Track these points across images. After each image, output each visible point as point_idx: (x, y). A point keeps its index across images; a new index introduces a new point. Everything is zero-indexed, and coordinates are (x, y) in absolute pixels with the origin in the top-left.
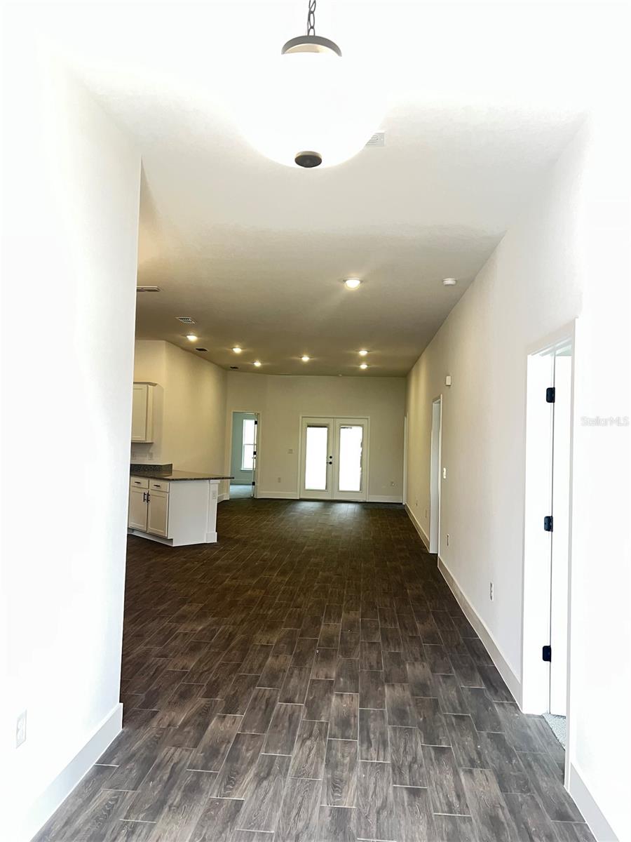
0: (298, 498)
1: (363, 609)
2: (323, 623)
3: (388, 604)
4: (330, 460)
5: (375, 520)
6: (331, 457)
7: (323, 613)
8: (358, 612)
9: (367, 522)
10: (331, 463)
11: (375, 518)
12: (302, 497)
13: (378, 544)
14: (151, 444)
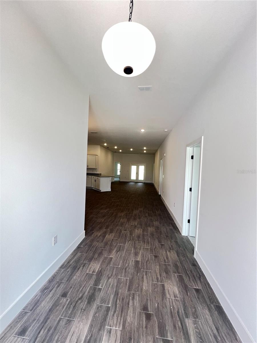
12: (130, 181)
14: (97, 169)
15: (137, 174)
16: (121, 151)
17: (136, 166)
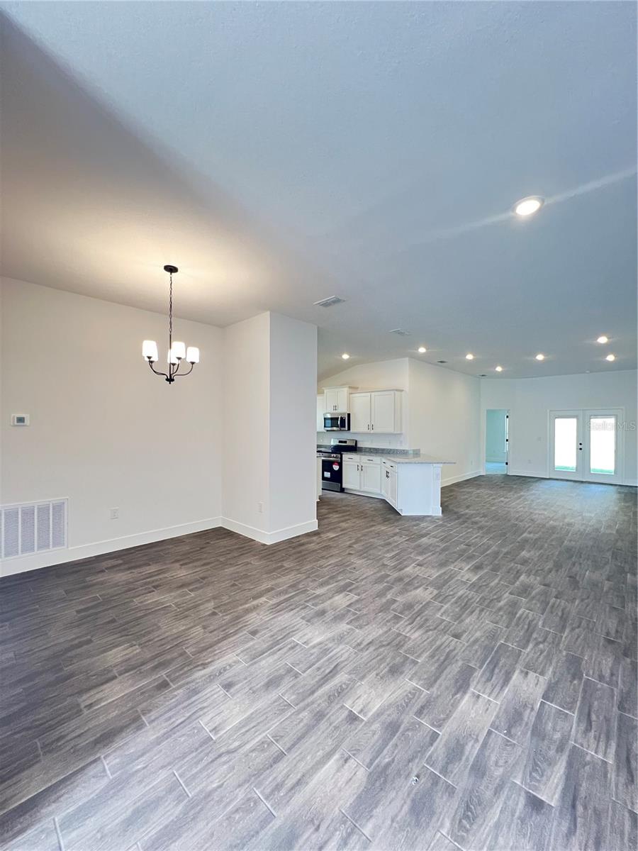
0: (548, 477)
1: (554, 673)
2: (472, 689)
3: (607, 673)
4: (580, 447)
5: (628, 507)
6: (581, 444)
7: (483, 664)
8: (541, 678)
9: (616, 509)
10: (581, 449)
11: (627, 504)
12: (551, 477)
13: (622, 540)
14: (401, 434)
15: (583, 447)
16: (499, 369)
17: (574, 420)
